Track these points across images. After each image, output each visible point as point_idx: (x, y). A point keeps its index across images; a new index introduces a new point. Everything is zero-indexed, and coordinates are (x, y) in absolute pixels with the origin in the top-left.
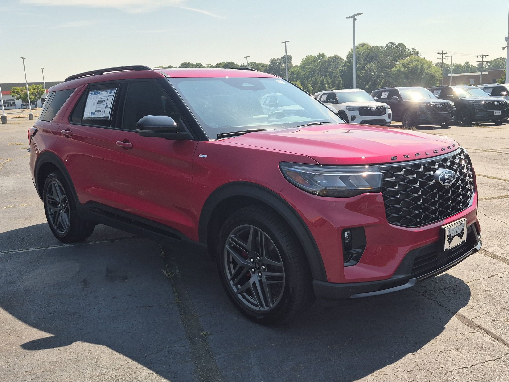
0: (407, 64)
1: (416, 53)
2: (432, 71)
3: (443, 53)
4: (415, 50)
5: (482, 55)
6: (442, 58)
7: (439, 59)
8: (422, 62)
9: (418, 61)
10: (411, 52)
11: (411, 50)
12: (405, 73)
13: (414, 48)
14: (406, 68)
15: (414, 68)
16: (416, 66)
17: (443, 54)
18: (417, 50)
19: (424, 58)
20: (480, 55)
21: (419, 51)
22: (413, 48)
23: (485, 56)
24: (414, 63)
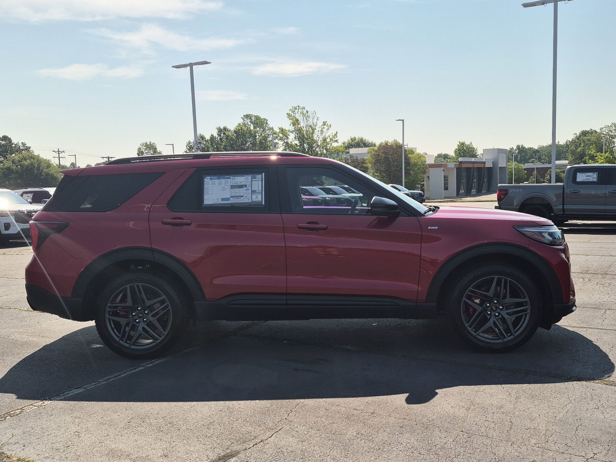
0: (19, 161)
1: (28, 149)
2: (52, 171)
3: (60, 151)
4: (26, 145)
5: (107, 157)
6: (59, 157)
7: (55, 157)
8: (38, 159)
9: (34, 158)
10: (21, 147)
11: (20, 144)
12: (17, 172)
13: (25, 143)
14: (19, 166)
15: (29, 167)
16: (32, 164)
17: (59, 153)
18: (28, 145)
19: (38, 155)
20: (105, 157)
21: (31, 147)
22: (22, 143)
23: (110, 158)
24: (28, 161)
